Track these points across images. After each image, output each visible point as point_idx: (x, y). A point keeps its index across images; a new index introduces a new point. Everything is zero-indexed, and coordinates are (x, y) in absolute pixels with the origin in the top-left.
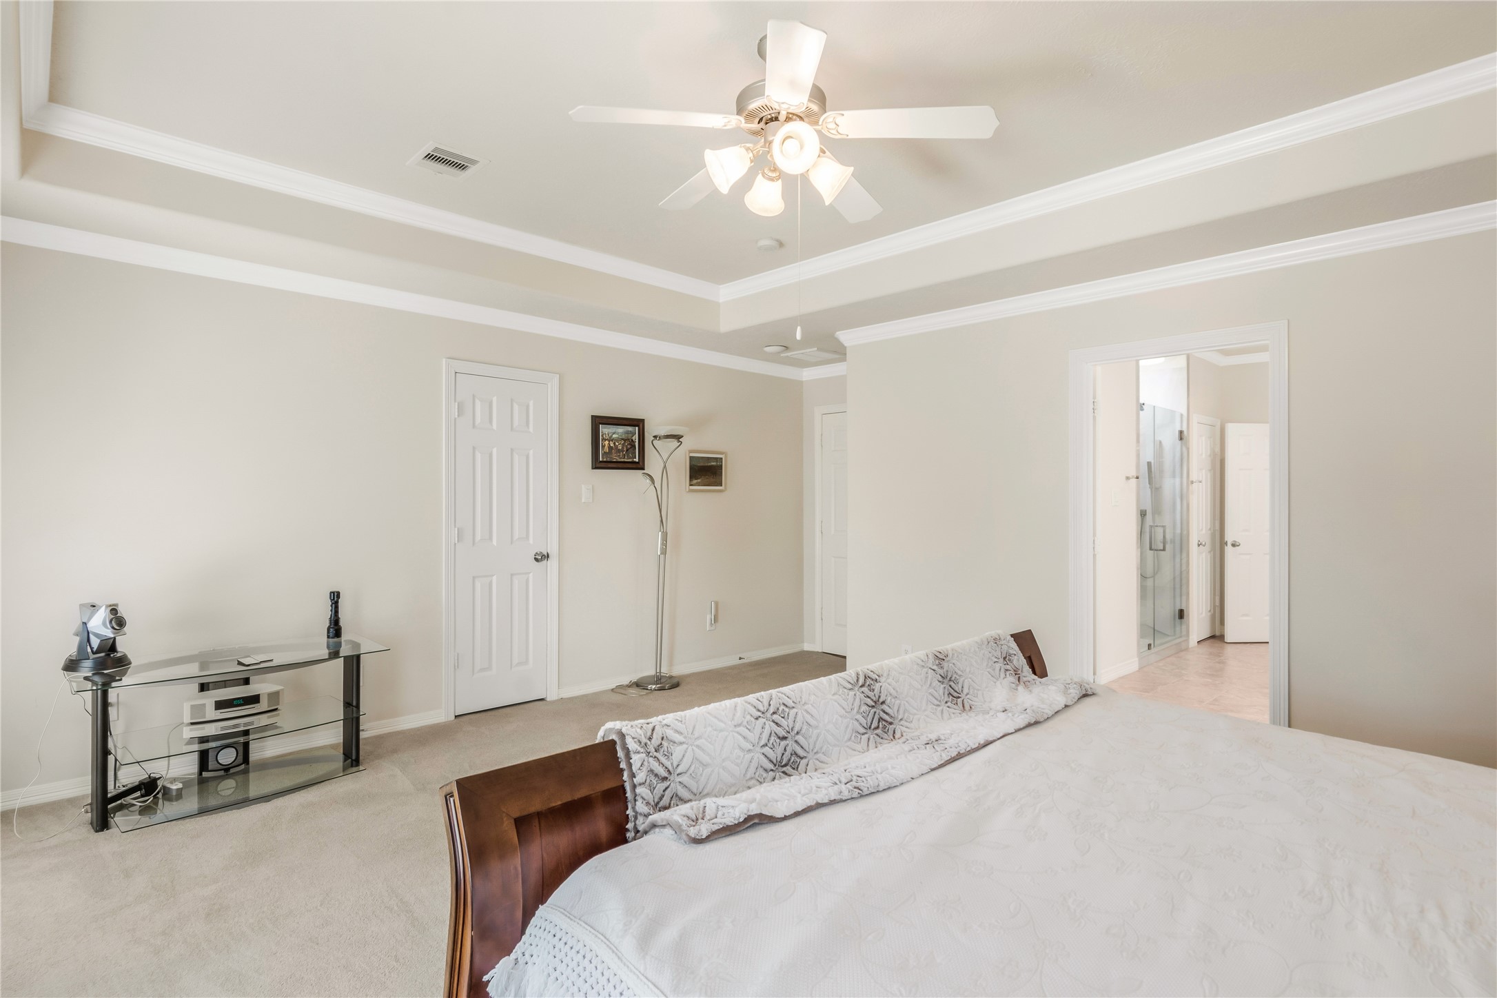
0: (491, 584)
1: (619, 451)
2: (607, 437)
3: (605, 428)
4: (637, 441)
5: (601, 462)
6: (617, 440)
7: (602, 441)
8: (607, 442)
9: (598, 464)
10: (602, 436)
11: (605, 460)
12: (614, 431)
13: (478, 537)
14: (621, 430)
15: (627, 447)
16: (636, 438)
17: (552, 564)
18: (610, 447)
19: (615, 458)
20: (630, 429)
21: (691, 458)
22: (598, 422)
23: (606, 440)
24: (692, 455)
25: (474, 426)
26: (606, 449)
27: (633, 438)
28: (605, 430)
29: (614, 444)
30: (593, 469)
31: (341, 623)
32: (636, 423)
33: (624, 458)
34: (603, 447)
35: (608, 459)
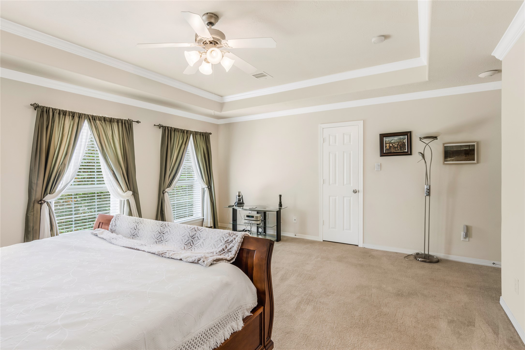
0: (335, 199)
1: (395, 148)
2: (388, 142)
3: (387, 138)
4: (406, 142)
5: (384, 153)
6: (394, 143)
7: (385, 144)
8: (388, 145)
9: (383, 154)
10: (385, 142)
11: (387, 152)
12: (392, 139)
13: (331, 183)
14: (396, 138)
15: (400, 145)
16: (406, 141)
17: (361, 194)
18: (390, 147)
19: (393, 150)
20: (402, 137)
21: (445, 147)
22: (383, 136)
23: (387, 144)
24: (445, 145)
25: (329, 145)
26: (388, 147)
27: (404, 141)
28: (386, 139)
29: (392, 145)
30: (380, 156)
31: (282, 203)
32: (405, 134)
33: (399, 150)
34: (386, 147)
35: (389, 152)
